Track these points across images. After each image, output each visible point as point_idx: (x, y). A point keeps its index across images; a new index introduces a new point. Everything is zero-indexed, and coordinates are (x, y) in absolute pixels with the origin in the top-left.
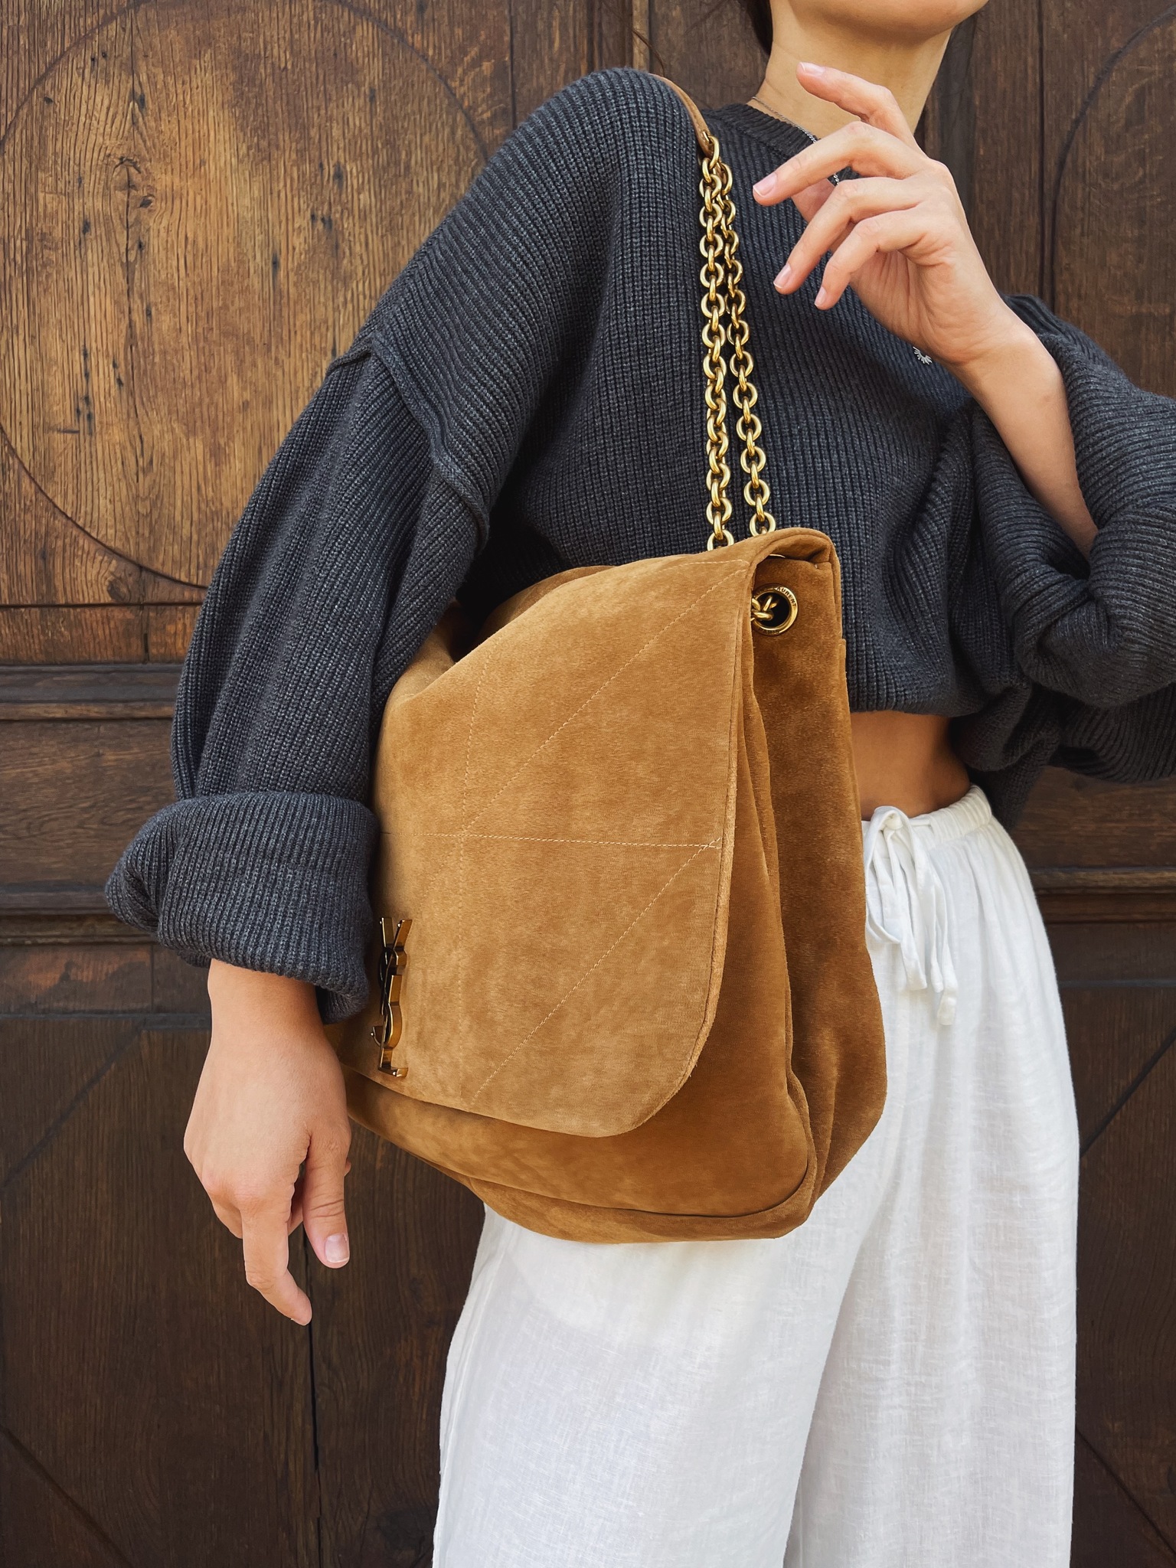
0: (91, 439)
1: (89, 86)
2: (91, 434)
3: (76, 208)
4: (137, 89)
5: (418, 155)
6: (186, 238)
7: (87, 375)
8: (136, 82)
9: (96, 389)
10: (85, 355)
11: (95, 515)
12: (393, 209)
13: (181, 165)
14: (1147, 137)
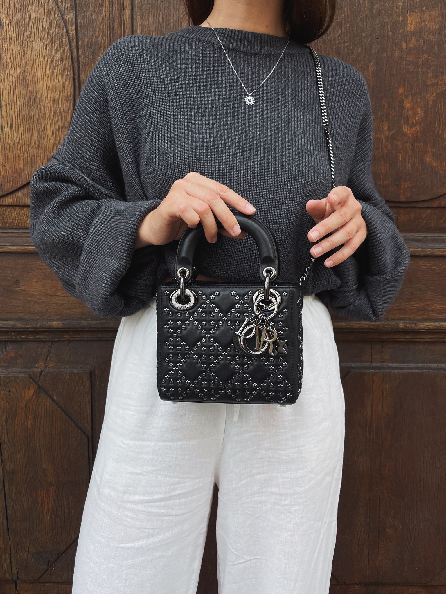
5: (33, 15)
12: (24, 38)
14: (343, 15)
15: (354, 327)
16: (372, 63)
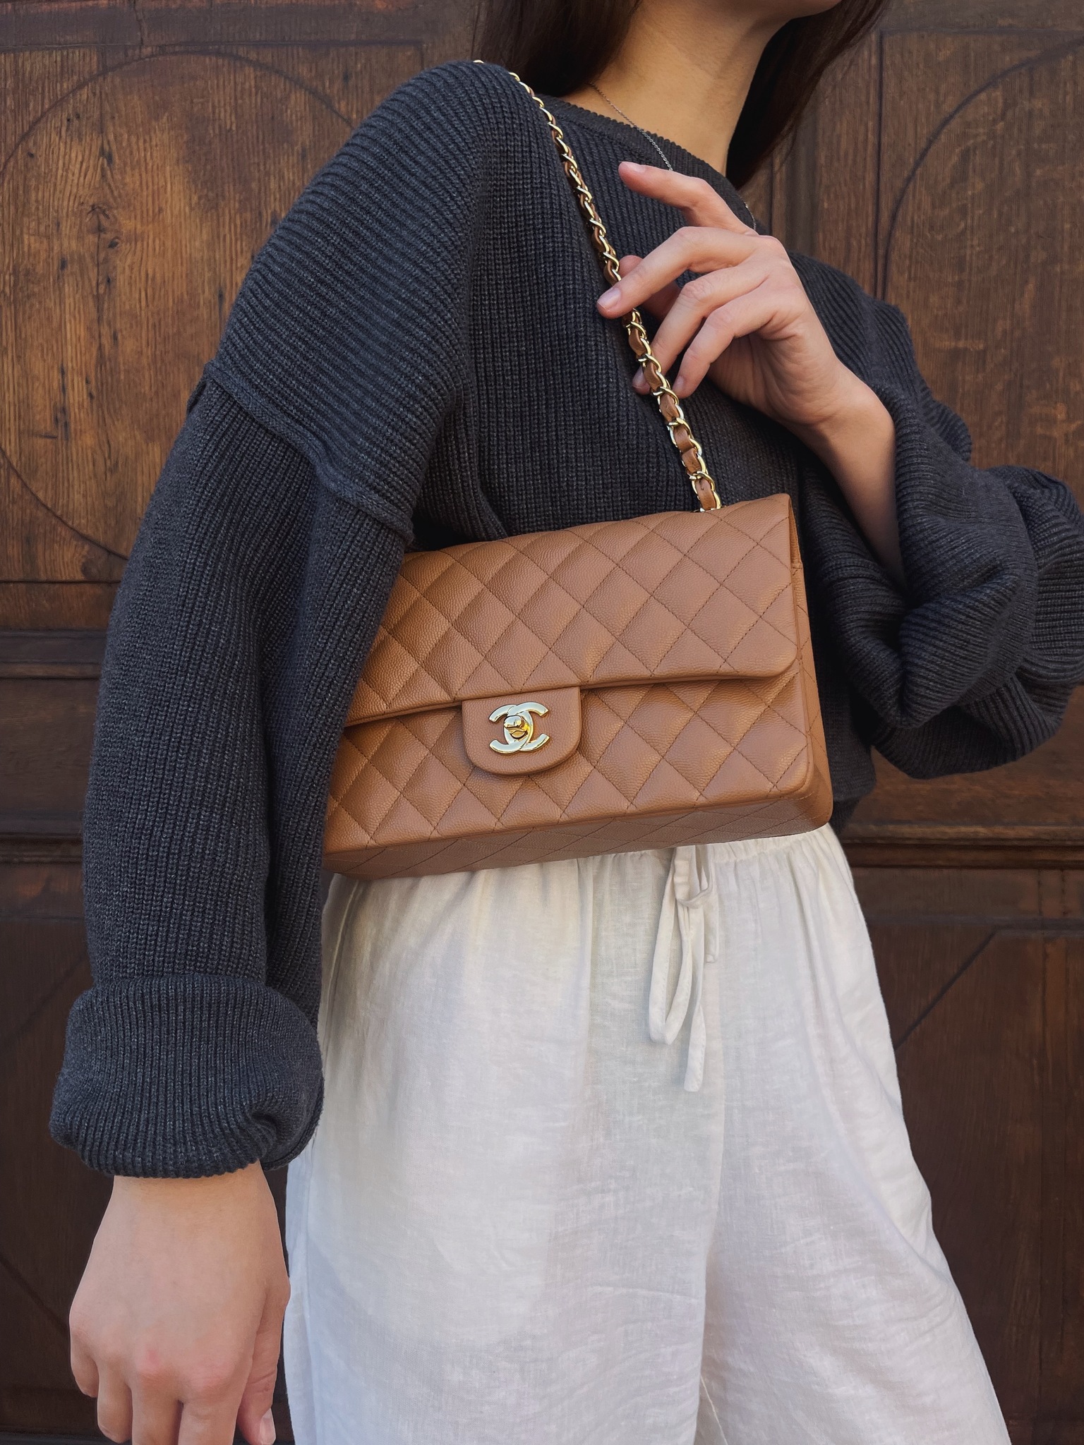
0: (67, 445)
1: (66, 143)
2: (67, 440)
3: (55, 248)
4: (106, 147)
6: (147, 275)
7: (64, 389)
8: (105, 142)
9: (71, 401)
10: (63, 372)
11: (71, 507)
13: (142, 212)
14: (970, 193)
15: (1002, 837)
16: (1031, 286)
